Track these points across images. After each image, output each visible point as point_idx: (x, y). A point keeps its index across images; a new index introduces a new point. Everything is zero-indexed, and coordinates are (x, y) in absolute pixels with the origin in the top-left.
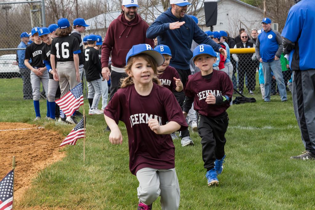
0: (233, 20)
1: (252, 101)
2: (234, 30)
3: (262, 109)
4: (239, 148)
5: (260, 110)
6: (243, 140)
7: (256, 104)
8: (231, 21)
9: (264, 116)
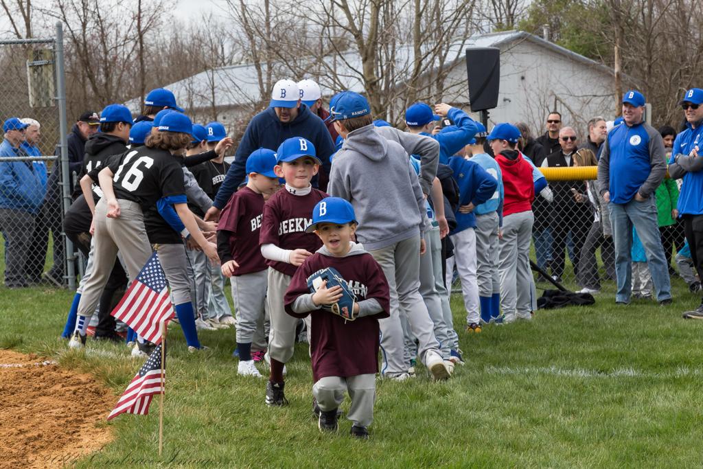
0: (536, 93)
1: (584, 300)
2: (540, 118)
3: (610, 323)
4: (554, 424)
5: (605, 324)
6: (563, 405)
7: (596, 311)
8: (533, 95)
9: (615, 343)
